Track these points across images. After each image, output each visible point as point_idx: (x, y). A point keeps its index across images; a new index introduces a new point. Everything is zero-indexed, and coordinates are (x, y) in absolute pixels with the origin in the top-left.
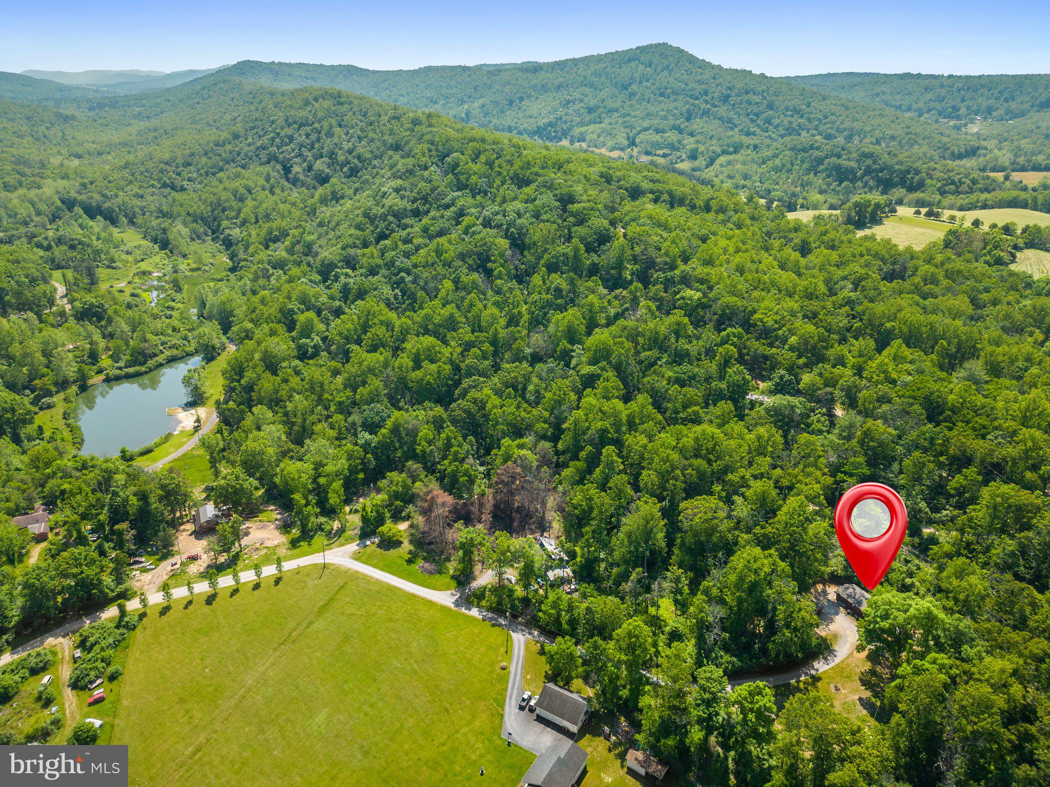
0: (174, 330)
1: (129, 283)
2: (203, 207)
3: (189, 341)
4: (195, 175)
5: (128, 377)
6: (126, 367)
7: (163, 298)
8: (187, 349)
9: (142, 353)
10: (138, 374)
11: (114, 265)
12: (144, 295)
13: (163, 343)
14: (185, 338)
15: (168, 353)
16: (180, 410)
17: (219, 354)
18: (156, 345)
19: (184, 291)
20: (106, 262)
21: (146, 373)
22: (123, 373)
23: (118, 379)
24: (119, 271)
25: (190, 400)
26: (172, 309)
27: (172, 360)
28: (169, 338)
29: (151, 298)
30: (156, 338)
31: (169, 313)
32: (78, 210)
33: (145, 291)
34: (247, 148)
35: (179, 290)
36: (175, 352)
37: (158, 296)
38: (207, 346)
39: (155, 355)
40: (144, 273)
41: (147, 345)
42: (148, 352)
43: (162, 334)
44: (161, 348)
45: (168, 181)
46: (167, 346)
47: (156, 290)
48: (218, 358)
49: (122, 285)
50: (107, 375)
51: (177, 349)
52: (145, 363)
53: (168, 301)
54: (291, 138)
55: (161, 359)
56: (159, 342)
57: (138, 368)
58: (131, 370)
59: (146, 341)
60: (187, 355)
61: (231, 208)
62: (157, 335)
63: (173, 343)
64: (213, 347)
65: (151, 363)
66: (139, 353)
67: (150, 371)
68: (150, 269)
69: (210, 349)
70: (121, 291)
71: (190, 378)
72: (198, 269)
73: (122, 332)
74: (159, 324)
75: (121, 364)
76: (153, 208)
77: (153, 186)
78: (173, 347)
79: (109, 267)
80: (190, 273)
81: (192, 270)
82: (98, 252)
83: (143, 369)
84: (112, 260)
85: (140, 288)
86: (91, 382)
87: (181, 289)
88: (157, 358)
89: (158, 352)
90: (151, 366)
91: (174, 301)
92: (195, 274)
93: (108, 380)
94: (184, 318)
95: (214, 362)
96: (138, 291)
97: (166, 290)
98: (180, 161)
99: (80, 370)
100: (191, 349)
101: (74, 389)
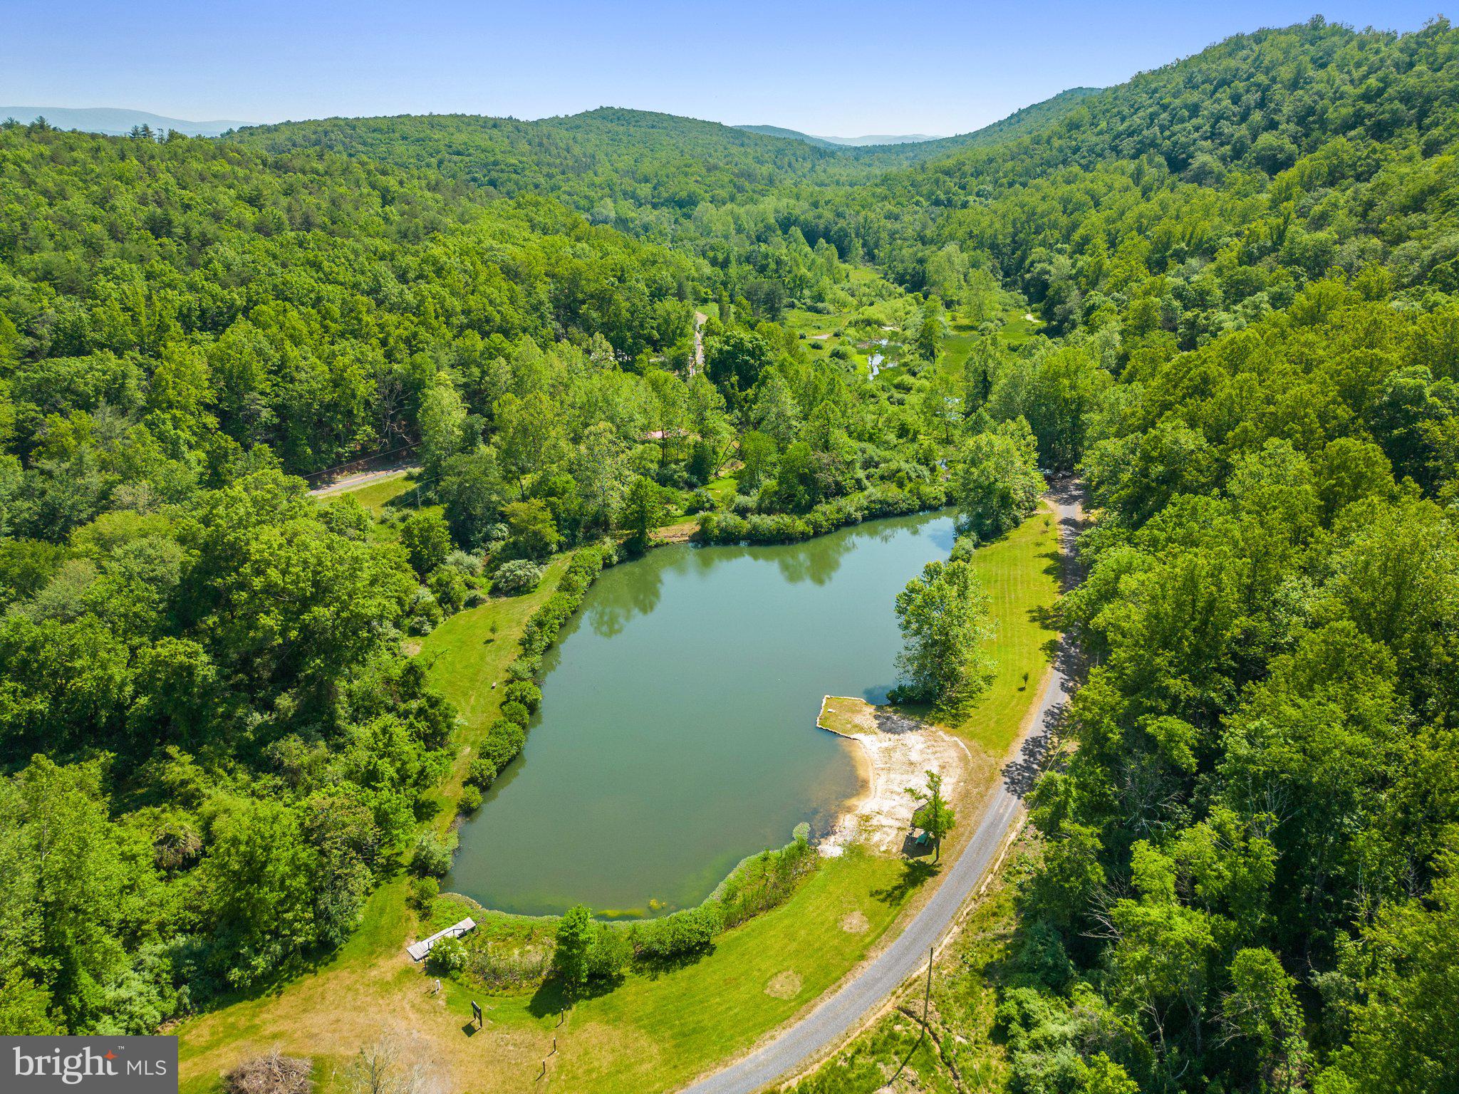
0: (903, 431)
1: (836, 335)
2: (997, 225)
3: (933, 470)
4: (990, 188)
5: (759, 540)
6: (760, 510)
7: (891, 369)
8: (928, 490)
9: (807, 479)
10: (781, 539)
11: (820, 305)
12: (857, 359)
13: (868, 464)
14: (926, 460)
15: (875, 491)
16: (867, 715)
17: (1016, 523)
18: (850, 464)
19: (939, 360)
20: (808, 301)
21: (804, 537)
22: (746, 526)
23: (728, 539)
24: (826, 317)
25: (908, 682)
26: (908, 389)
27: (881, 514)
28: (888, 454)
29: (870, 366)
30: (856, 445)
31: (897, 395)
32: (796, 232)
33: (860, 352)
34: (1094, 139)
35: (929, 353)
36: (892, 492)
37: (884, 364)
38: (989, 490)
39: (840, 491)
40: (868, 322)
41: (825, 458)
42: (825, 478)
43: (871, 439)
44: (861, 474)
45: (942, 197)
46: (879, 472)
47: (882, 352)
48: (1013, 534)
49: (822, 337)
50: (705, 522)
51: (901, 485)
52: (809, 508)
53: (900, 374)
54: (1194, 110)
55: (852, 504)
56: (859, 458)
57: (787, 519)
58: (768, 522)
59: (826, 447)
60: (924, 507)
61: (1054, 225)
62: (860, 438)
63: (893, 466)
64: (1005, 500)
65: (825, 511)
66: (803, 479)
67: (817, 534)
68: (882, 317)
69: (995, 502)
70: (816, 347)
71: (929, 602)
72: (972, 328)
73: (780, 415)
74: (868, 417)
75: (751, 500)
76: (910, 232)
77: (917, 203)
78: (892, 477)
79: (811, 309)
80: (954, 333)
81: (960, 328)
82: (801, 283)
83: (800, 525)
84: (820, 298)
85: (854, 346)
86: (659, 534)
87: (932, 354)
88: (842, 502)
89: (849, 483)
90: (819, 517)
91: (914, 374)
92: (964, 334)
93: (702, 539)
94: (932, 410)
95: (998, 546)
96: (849, 349)
97: (902, 355)
98: (968, 169)
99: (636, 496)
100: (935, 491)
101: (609, 545)
